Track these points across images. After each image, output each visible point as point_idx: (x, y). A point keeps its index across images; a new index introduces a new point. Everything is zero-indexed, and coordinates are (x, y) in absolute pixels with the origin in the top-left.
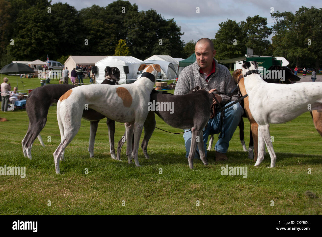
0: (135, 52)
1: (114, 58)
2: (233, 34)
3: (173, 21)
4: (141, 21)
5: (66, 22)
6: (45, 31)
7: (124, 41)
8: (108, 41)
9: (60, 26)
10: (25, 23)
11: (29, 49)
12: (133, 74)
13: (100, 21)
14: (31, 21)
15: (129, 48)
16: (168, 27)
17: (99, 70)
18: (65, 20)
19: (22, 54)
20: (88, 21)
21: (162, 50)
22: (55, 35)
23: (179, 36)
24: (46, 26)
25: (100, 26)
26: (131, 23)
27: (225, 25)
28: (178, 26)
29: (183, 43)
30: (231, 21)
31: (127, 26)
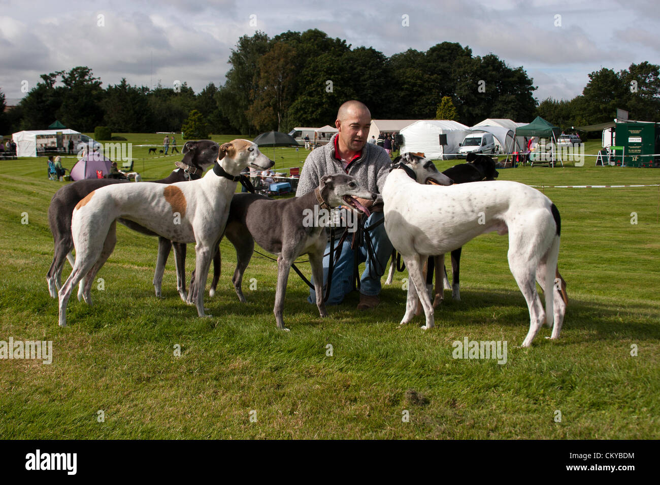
0: (466, 115)
1: (426, 124)
2: (609, 89)
3: (522, 70)
4: (476, 70)
5: (370, 73)
6: (340, 86)
7: (449, 99)
8: (429, 99)
9: (362, 78)
10: (314, 76)
11: (319, 111)
12: (453, 146)
13: (418, 71)
14: (323, 72)
15: (455, 109)
16: (514, 79)
17: (406, 140)
18: (369, 71)
19: (310, 118)
20: (401, 71)
21: (505, 111)
22: (355, 92)
23: (530, 91)
24: (342, 79)
25: (418, 78)
26: (461, 73)
27: (597, 76)
28: (529, 78)
29: (536, 101)
30: (607, 70)
31: (455, 78)
